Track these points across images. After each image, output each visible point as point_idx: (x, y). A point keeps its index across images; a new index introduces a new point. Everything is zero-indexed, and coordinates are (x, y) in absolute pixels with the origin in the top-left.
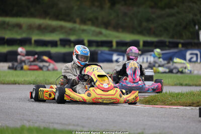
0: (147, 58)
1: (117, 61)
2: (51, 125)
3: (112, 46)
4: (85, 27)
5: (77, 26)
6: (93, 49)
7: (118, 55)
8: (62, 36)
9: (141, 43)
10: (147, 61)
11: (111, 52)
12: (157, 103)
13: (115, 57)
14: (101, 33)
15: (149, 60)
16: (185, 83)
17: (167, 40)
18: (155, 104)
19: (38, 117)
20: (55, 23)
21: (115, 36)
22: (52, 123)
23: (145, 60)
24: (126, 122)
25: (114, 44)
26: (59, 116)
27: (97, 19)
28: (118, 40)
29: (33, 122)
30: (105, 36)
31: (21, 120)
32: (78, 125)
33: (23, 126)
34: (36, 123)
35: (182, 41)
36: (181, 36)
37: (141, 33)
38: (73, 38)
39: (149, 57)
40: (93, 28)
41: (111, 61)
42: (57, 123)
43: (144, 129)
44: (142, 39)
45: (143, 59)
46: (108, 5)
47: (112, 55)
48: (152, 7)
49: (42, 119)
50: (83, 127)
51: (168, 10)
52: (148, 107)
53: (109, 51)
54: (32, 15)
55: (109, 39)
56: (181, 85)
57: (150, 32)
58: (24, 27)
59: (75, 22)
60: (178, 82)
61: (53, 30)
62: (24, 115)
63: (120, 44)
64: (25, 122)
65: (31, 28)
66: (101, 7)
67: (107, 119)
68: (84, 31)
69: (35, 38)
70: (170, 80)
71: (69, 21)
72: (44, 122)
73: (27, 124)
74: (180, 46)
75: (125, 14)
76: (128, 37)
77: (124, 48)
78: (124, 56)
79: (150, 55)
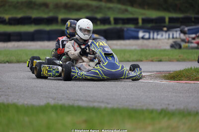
0: (173, 35)
1: (143, 38)
2: (76, 102)
3: (137, 23)
4: (111, 5)
5: (103, 4)
6: (119, 26)
7: (144, 32)
8: (88, 15)
9: (167, 20)
10: (173, 38)
11: (137, 30)
12: (182, 78)
13: (141, 34)
14: (126, 11)
15: (175, 36)
17: (193, 16)
18: (179, 80)
19: (63, 95)
21: (141, 13)
22: (78, 100)
23: (171, 36)
24: (150, 98)
25: (140, 21)
26: (84, 94)
28: (144, 17)
29: (58, 100)
30: (131, 13)
31: (46, 97)
32: (102, 102)
33: (48, 103)
34: (61, 100)
37: (167, 9)
38: (99, 16)
39: (175, 33)
40: (119, 6)
41: (137, 38)
42: (82, 100)
43: (169, 104)
44: (167, 15)
45: (169, 35)
47: (138, 32)
49: (67, 97)
50: (108, 103)
52: (173, 83)
53: (135, 28)
55: (135, 16)
57: (176, 9)
58: (51, 6)
61: (79, 8)
62: (49, 93)
63: (145, 21)
64: (50, 100)
65: (57, 7)
67: (131, 95)
68: (109, 8)
69: (61, 16)
70: (195, 55)
72: (69, 100)
73: (52, 102)
76: (154, 14)
77: (150, 25)
78: (150, 33)
79: (176, 31)
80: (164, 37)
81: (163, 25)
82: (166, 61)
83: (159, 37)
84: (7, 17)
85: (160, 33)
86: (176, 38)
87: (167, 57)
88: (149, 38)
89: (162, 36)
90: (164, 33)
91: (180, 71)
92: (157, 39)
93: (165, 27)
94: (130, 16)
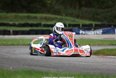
0: (96, 32)
1: (82, 34)
4: (67, 18)
5: (63, 17)
6: (70, 28)
7: (83, 31)
9: (94, 25)
10: (96, 34)
11: (79, 30)
12: (100, 54)
14: (75, 21)
15: (97, 33)
16: (114, 44)
20: (53, 16)
21: (81, 22)
23: (95, 33)
25: (81, 26)
27: (73, 14)
28: (83, 24)
30: (77, 22)
35: (113, 24)
36: (113, 22)
37: (94, 20)
41: (79, 34)
44: (94, 23)
45: (95, 32)
46: (78, 7)
47: (79, 31)
48: (99, 8)
51: (106, 10)
54: (42, 13)
56: (113, 45)
57: (98, 20)
58: (38, 18)
59: (62, 15)
60: (111, 43)
61: (52, 19)
63: (83, 25)
65: (41, 18)
66: (75, 8)
68: (66, 20)
69: (43, 23)
70: (107, 42)
71: (59, 15)
74: (112, 26)
75: (86, 12)
76: (87, 22)
77: (85, 28)
78: (85, 31)
79: (98, 31)
80: (92, 33)
81: (92, 27)
82: (92, 45)
83: (90, 33)
84: (17, 23)
85: (90, 31)
86: (98, 34)
87: (93, 43)
88: (85, 34)
89: (91, 33)
90: (92, 32)
91: (99, 50)
92: (89, 34)
93: (92, 28)
94: (76, 23)
